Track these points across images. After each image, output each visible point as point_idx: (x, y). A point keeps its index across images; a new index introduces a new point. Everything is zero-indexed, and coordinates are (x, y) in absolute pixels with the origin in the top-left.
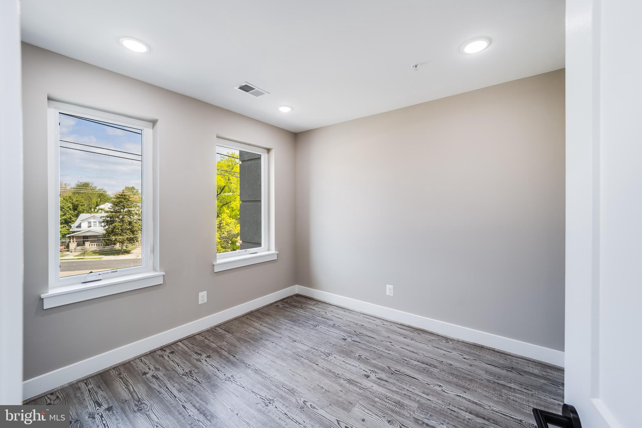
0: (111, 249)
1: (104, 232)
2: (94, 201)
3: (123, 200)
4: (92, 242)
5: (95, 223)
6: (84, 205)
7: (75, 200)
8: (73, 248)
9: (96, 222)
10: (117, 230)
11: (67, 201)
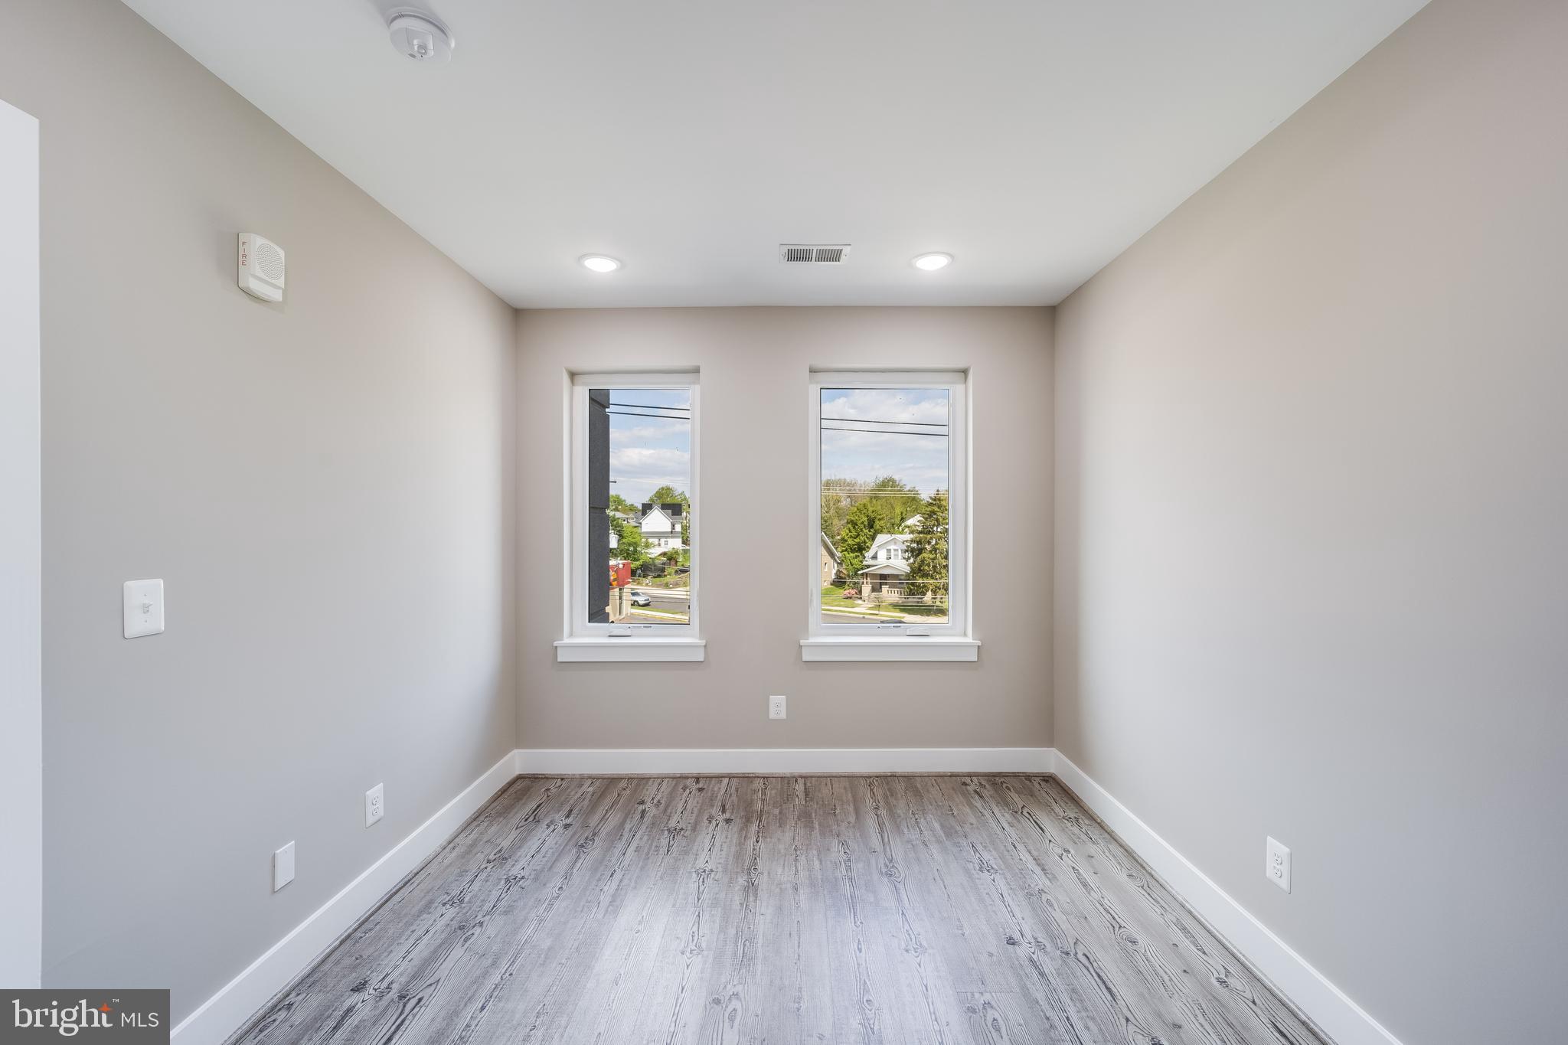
0: (918, 602)
1: (908, 569)
2: (898, 511)
3: (936, 509)
4: (892, 586)
5: (896, 553)
6: (882, 519)
7: (871, 509)
8: (867, 595)
9: (897, 550)
10: (926, 568)
11: (861, 511)
